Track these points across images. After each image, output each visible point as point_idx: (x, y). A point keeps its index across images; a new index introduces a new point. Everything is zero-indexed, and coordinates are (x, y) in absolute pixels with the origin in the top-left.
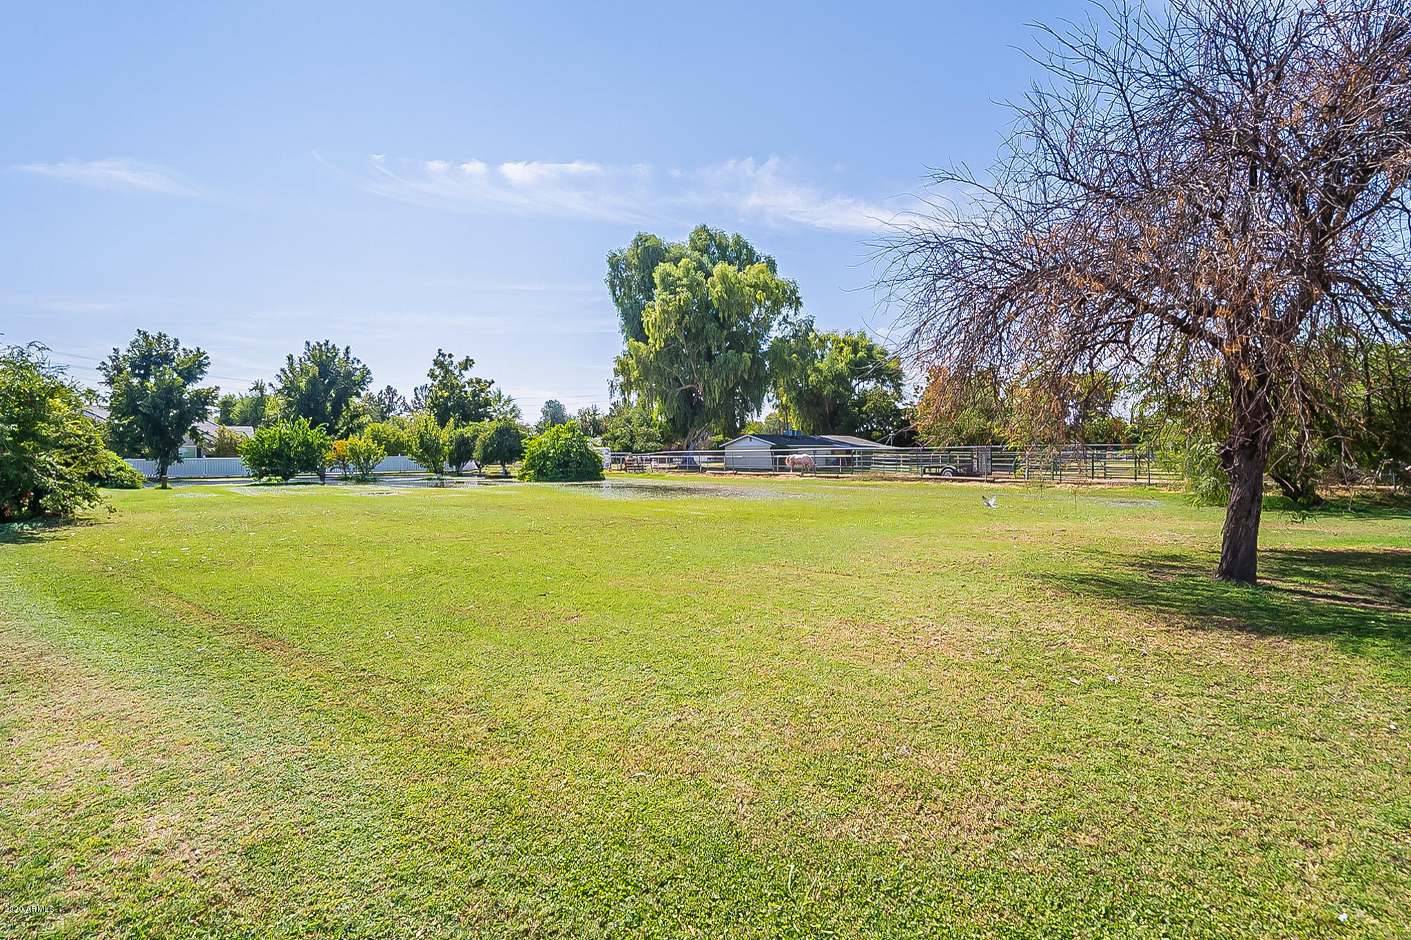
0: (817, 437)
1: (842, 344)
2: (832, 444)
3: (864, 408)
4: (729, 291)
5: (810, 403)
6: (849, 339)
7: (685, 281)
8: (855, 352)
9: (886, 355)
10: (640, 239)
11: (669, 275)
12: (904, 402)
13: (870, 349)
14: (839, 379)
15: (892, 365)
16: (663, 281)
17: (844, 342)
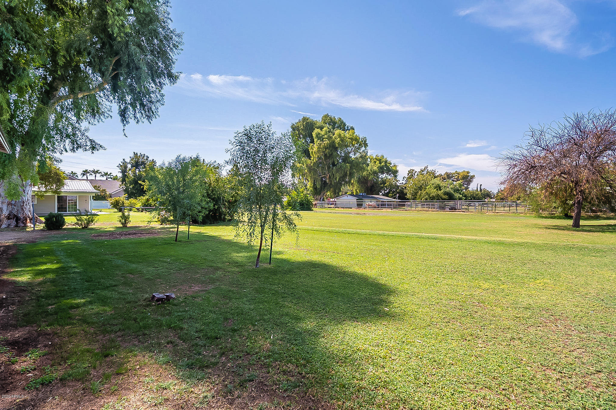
0: (370, 196)
1: (375, 160)
2: (377, 198)
3: (386, 185)
4: (342, 140)
5: (362, 182)
6: (377, 158)
7: (326, 136)
8: (380, 163)
9: (391, 164)
10: (304, 119)
11: (319, 134)
12: (400, 183)
13: (386, 162)
14: (375, 173)
15: (394, 168)
16: (317, 136)
17: (376, 159)
